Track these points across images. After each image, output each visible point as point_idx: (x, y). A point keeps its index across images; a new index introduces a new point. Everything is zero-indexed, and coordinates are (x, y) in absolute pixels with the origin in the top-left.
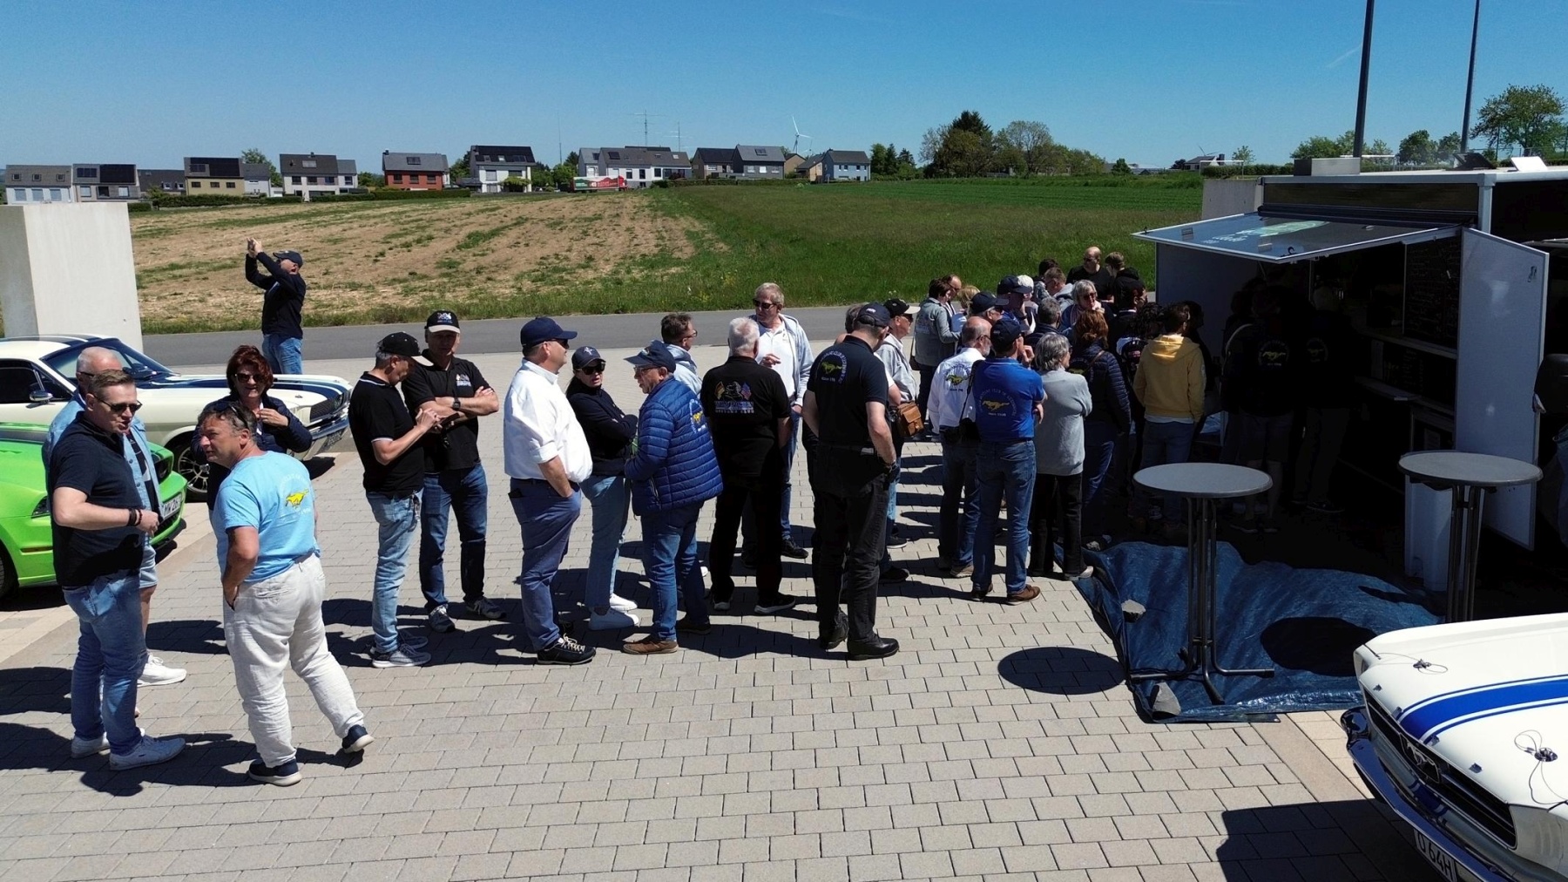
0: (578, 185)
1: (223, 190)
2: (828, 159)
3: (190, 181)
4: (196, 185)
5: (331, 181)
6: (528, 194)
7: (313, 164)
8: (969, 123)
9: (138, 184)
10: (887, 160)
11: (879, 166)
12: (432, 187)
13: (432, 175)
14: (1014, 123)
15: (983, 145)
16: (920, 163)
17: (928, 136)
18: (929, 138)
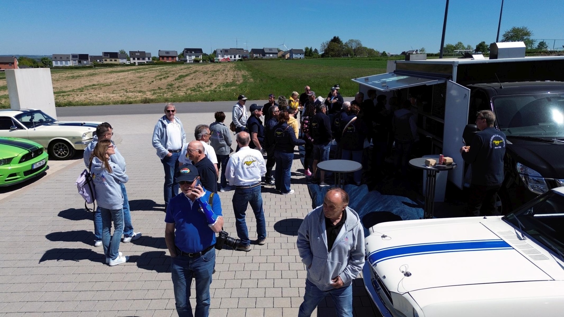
0: (215, 60)
1: (113, 62)
2: (291, 52)
3: (104, 59)
4: (106, 60)
5: (144, 59)
6: (201, 63)
7: (139, 54)
8: (336, 40)
9: (89, 60)
10: (310, 52)
11: (307, 54)
12: (173, 61)
13: (173, 57)
14: (350, 40)
15: (340, 47)
16: (320, 53)
17: (323, 44)
18: (323, 45)
